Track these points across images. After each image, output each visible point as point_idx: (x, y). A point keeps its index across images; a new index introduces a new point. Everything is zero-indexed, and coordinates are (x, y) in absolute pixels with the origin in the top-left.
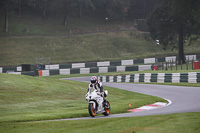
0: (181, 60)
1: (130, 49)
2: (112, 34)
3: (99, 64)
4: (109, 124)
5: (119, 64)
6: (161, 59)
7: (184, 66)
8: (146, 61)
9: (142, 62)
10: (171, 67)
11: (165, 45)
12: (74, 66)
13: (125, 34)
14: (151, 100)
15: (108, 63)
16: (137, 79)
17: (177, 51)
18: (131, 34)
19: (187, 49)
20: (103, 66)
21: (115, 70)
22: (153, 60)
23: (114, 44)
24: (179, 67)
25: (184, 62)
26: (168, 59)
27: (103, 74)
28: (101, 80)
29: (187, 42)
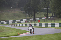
1: (19, 16)
2: (13, 12)
3: (9, 21)
5: (16, 21)
6: (28, 19)
7: (35, 21)
8: (24, 20)
10: (31, 22)
11: (29, 15)
12: (2, 22)
13: (17, 12)
14: (25, 32)
15: (12, 21)
16: (21, 25)
17: (33, 17)
18: (19, 12)
19: (36, 16)
21: (14, 23)
22: (26, 20)
23: (14, 15)
24: (34, 22)
25: (35, 20)
26: (30, 19)
27: (11, 24)
28: (10, 26)
29: (36, 14)
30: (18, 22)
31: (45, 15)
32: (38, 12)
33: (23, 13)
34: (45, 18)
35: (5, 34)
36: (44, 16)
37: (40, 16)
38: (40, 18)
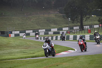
0: (82, 28)
2: (46, 16)
3: (40, 31)
4: (45, 61)
5: (50, 30)
6: (71, 28)
7: (83, 31)
8: (64, 29)
9: (62, 30)
10: (77, 32)
11: (73, 21)
12: (27, 32)
13: (53, 15)
14: (66, 49)
15: (44, 30)
16: (59, 38)
17: (79, 24)
18: (56, 15)
19: (84, 23)
20: (42, 32)
21: (48, 34)
22: (67, 29)
23: (47, 20)
25: (83, 30)
26: (75, 28)
27: (42, 36)
28: (41, 39)
29: (84, 19)
30: (55, 33)
31: (99, 21)
32: (88, 16)
33: (63, 17)
34: (99, 26)
36: (98, 23)
37: (91, 23)
38: (91, 26)
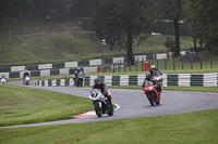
0: (130, 61)
2: (54, 35)
3: (40, 67)
4: (52, 132)
5: (63, 66)
6: (108, 61)
7: (133, 67)
8: (92, 62)
9: (87, 64)
10: (119, 69)
11: (111, 45)
12: (14, 69)
13: (68, 33)
15: (50, 66)
17: (125, 52)
18: (75, 34)
19: (136, 49)
20: (45, 69)
21: (58, 73)
22: (99, 62)
23: (57, 45)
24: (128, 68)
25: (133, 63)
26: (115, 60)
27: (45, 77)
28: (43, 84)
29: (136, 41)
30: (72, 71)
31: (167, 44)
32: (143, 35)
33: (91, 37)
34: (168, 56)
35: (24, 112)
36: (165, 48)
37: (149, 49)
38: (150, 56)
